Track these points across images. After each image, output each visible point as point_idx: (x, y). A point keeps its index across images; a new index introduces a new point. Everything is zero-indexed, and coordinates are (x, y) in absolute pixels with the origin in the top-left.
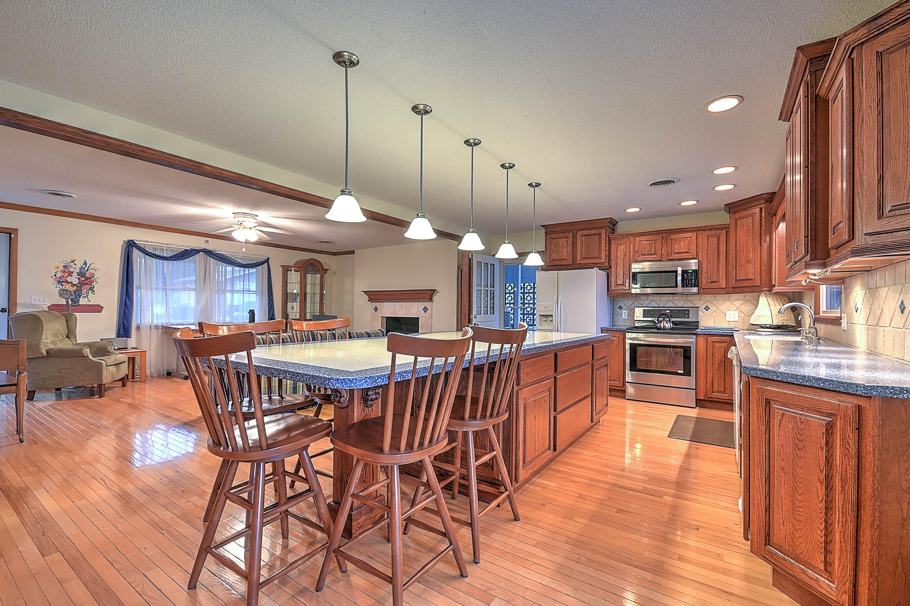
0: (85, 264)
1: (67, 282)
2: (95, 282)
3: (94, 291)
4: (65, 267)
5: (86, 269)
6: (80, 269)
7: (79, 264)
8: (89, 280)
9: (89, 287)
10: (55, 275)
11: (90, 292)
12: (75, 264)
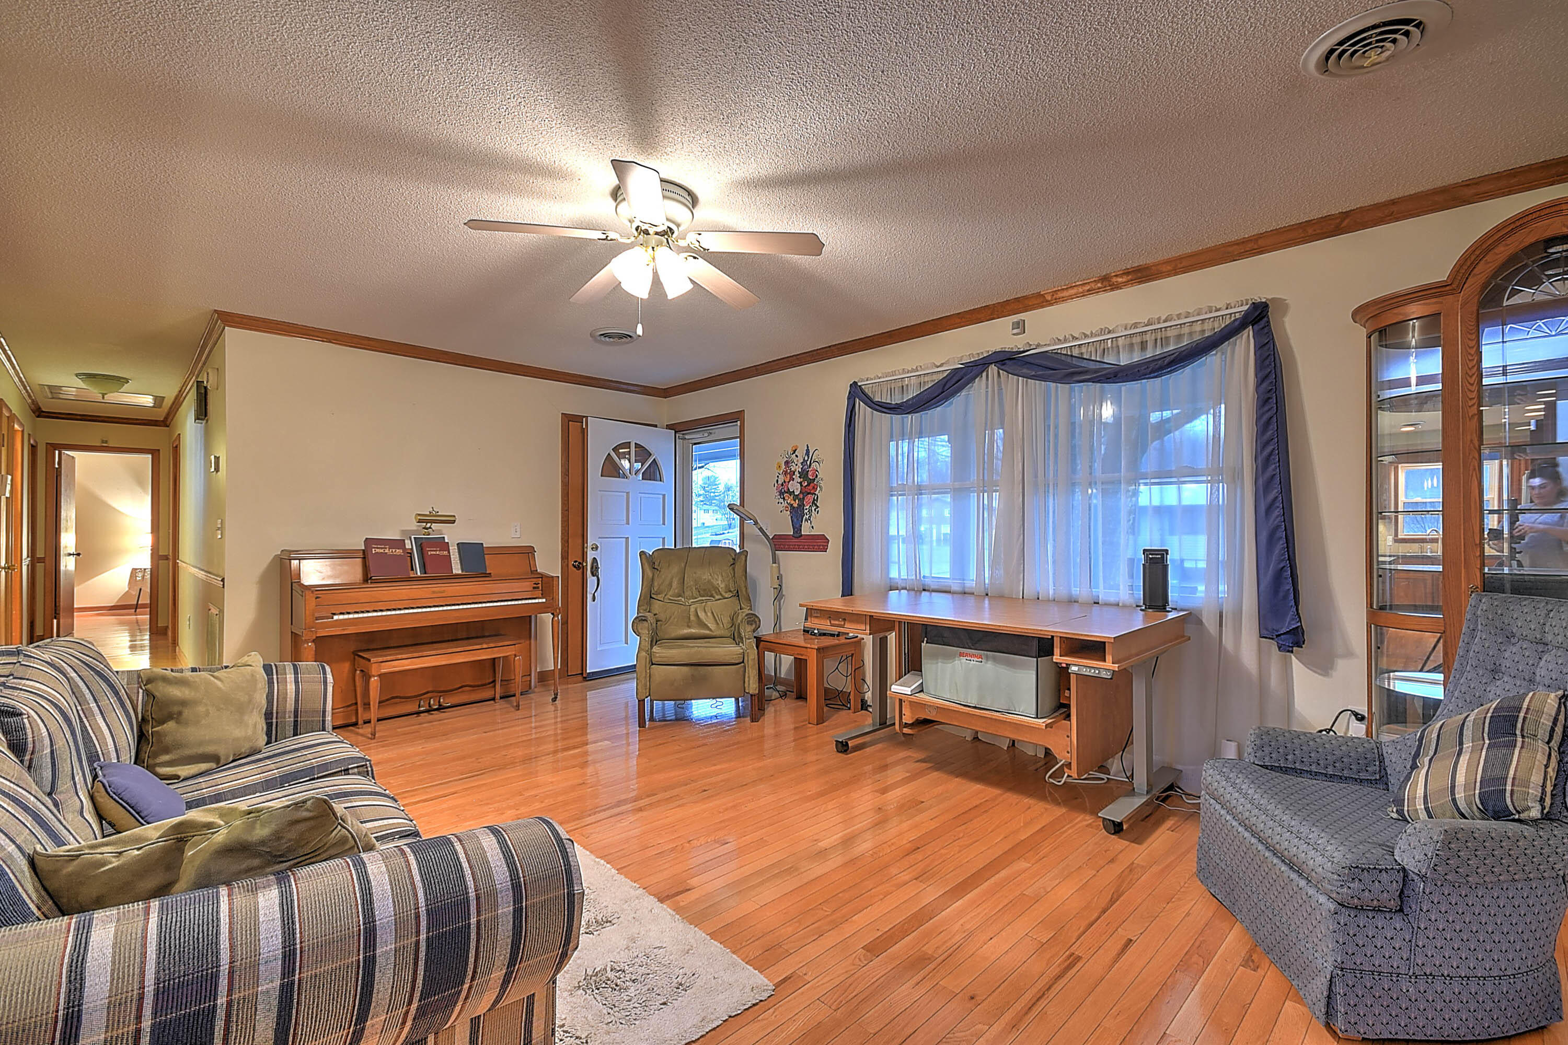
0: (808, 451)
1: (788, 492)
2: (818, 489)
3: (818, 507)
4: (787, 463)
5: (808, 463)
6: (802, 463)
7: (801, 452)
8: (812, 485)
9: (810, 498)
10: (777, 481)
11: (813, 509)
12: (797, 456)
